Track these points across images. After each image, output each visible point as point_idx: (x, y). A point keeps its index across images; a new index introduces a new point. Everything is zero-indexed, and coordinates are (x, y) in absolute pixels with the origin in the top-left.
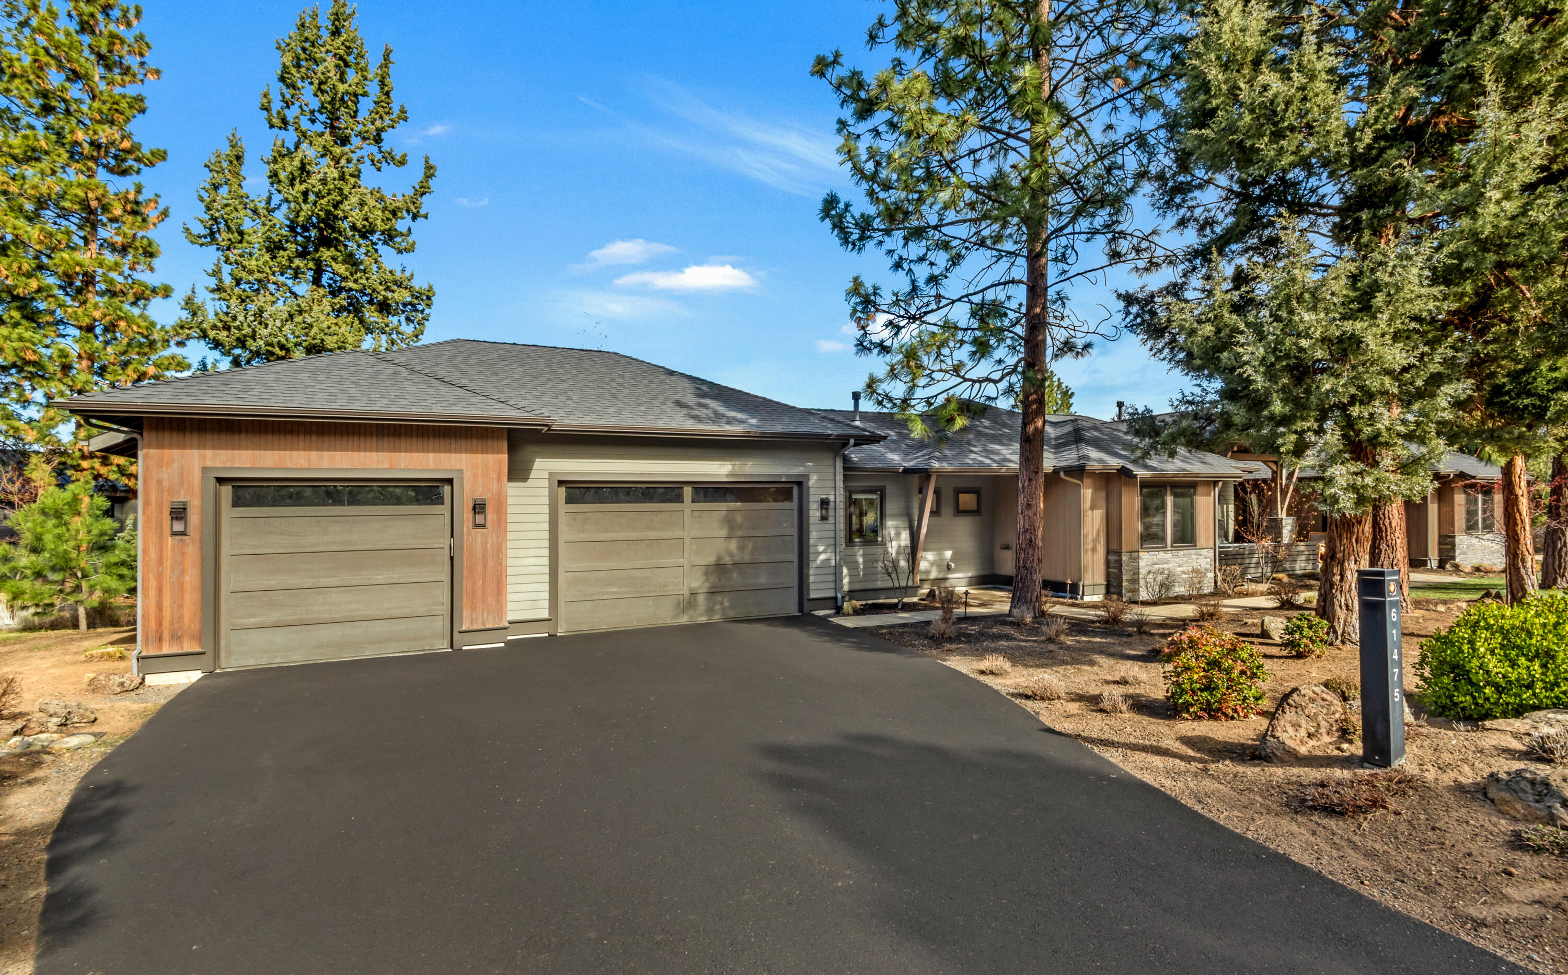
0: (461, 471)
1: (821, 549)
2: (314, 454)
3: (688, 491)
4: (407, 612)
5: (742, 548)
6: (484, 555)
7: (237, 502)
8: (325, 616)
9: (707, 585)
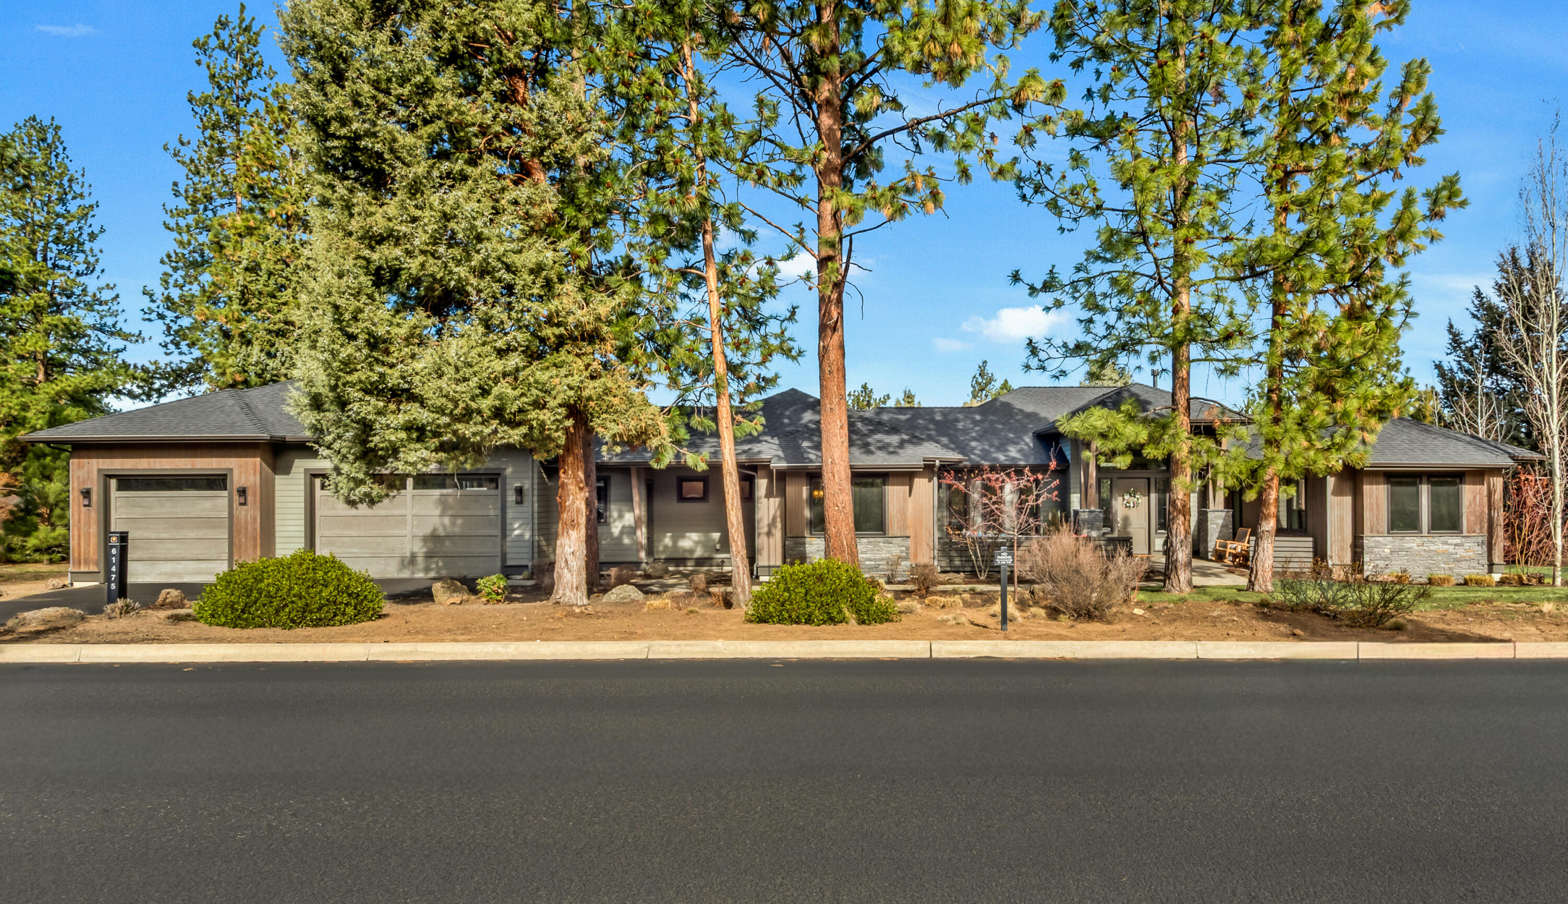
0: (231, 470)
1: (516, 526)
2: (152, 460)
3: (410, 482)
4: (207, 557)
5: (453, 524)
6: (246, 522)
7: (120, 488)
8: (163, 556)
9: (424, 550)
